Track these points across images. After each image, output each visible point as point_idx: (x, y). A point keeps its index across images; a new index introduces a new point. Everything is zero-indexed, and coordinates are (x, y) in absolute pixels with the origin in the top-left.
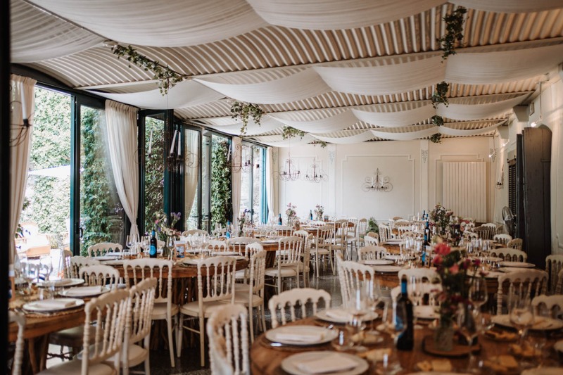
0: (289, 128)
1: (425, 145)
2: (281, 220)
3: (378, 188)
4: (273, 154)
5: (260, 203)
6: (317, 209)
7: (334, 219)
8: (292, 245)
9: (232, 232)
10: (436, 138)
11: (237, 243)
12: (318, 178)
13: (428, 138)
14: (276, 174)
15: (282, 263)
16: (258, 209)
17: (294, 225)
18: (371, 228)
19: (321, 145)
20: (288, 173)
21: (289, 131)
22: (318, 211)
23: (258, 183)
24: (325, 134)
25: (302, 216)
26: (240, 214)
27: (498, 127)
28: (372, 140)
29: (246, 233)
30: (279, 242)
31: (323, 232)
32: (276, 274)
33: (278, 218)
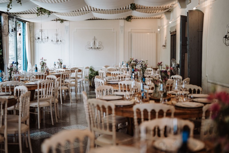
0: (41, 8)
1: (122, 23)
2: (36, 68)
3: (95, 48)
4: (29, 27)
5: (22, 58)
6: (59, 61)
7: (69, 67)
8: (47, 85)
9: (4, 77)
10: (129, 18)
11: (8, 85)
12: (59, 42)
13: (124, 19)
14: (32, 39)
15: (40, 97)
16: (21, 62)
17: (45, 72)
18: (91, 72)
19: (60, 21)
20: (41, 38)
21: (41, 11)
22: (59, 62)
23: (20, 45)
24: (63, 13)
25: (50, 66)
26: (9, 65)
27: (165, 13)
28: (91, 19)
29: (14, 78)
30: (38, 83)
31: (65, 76)
32: (36, 106)
33: (34, 67)
